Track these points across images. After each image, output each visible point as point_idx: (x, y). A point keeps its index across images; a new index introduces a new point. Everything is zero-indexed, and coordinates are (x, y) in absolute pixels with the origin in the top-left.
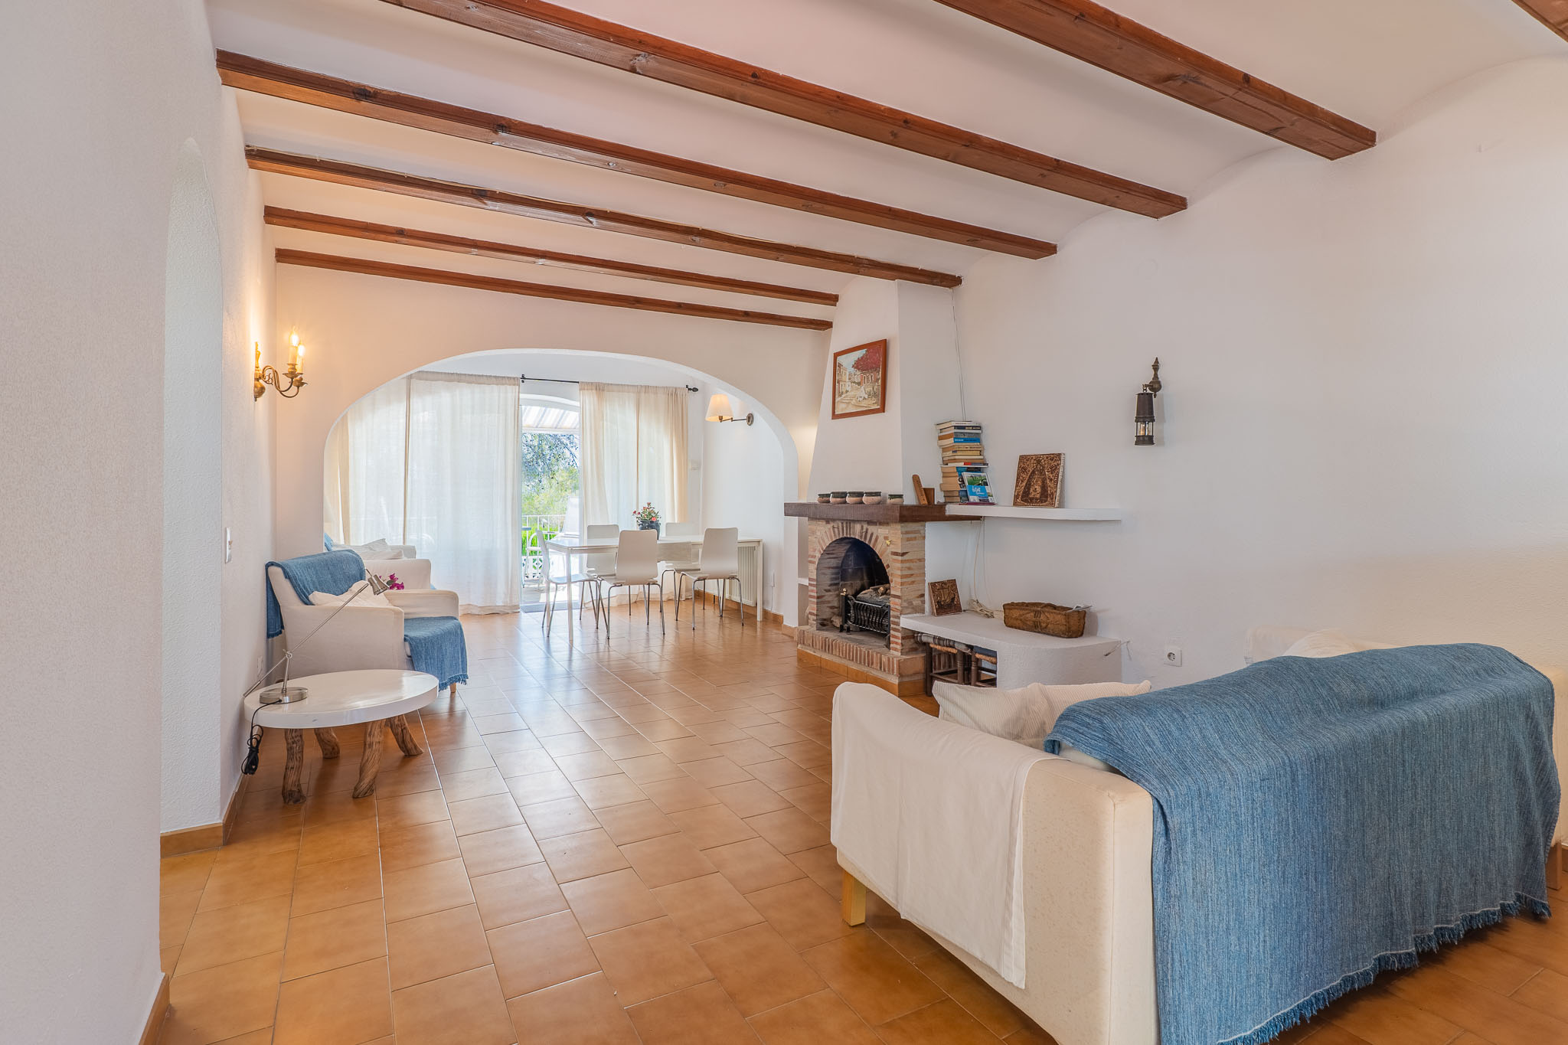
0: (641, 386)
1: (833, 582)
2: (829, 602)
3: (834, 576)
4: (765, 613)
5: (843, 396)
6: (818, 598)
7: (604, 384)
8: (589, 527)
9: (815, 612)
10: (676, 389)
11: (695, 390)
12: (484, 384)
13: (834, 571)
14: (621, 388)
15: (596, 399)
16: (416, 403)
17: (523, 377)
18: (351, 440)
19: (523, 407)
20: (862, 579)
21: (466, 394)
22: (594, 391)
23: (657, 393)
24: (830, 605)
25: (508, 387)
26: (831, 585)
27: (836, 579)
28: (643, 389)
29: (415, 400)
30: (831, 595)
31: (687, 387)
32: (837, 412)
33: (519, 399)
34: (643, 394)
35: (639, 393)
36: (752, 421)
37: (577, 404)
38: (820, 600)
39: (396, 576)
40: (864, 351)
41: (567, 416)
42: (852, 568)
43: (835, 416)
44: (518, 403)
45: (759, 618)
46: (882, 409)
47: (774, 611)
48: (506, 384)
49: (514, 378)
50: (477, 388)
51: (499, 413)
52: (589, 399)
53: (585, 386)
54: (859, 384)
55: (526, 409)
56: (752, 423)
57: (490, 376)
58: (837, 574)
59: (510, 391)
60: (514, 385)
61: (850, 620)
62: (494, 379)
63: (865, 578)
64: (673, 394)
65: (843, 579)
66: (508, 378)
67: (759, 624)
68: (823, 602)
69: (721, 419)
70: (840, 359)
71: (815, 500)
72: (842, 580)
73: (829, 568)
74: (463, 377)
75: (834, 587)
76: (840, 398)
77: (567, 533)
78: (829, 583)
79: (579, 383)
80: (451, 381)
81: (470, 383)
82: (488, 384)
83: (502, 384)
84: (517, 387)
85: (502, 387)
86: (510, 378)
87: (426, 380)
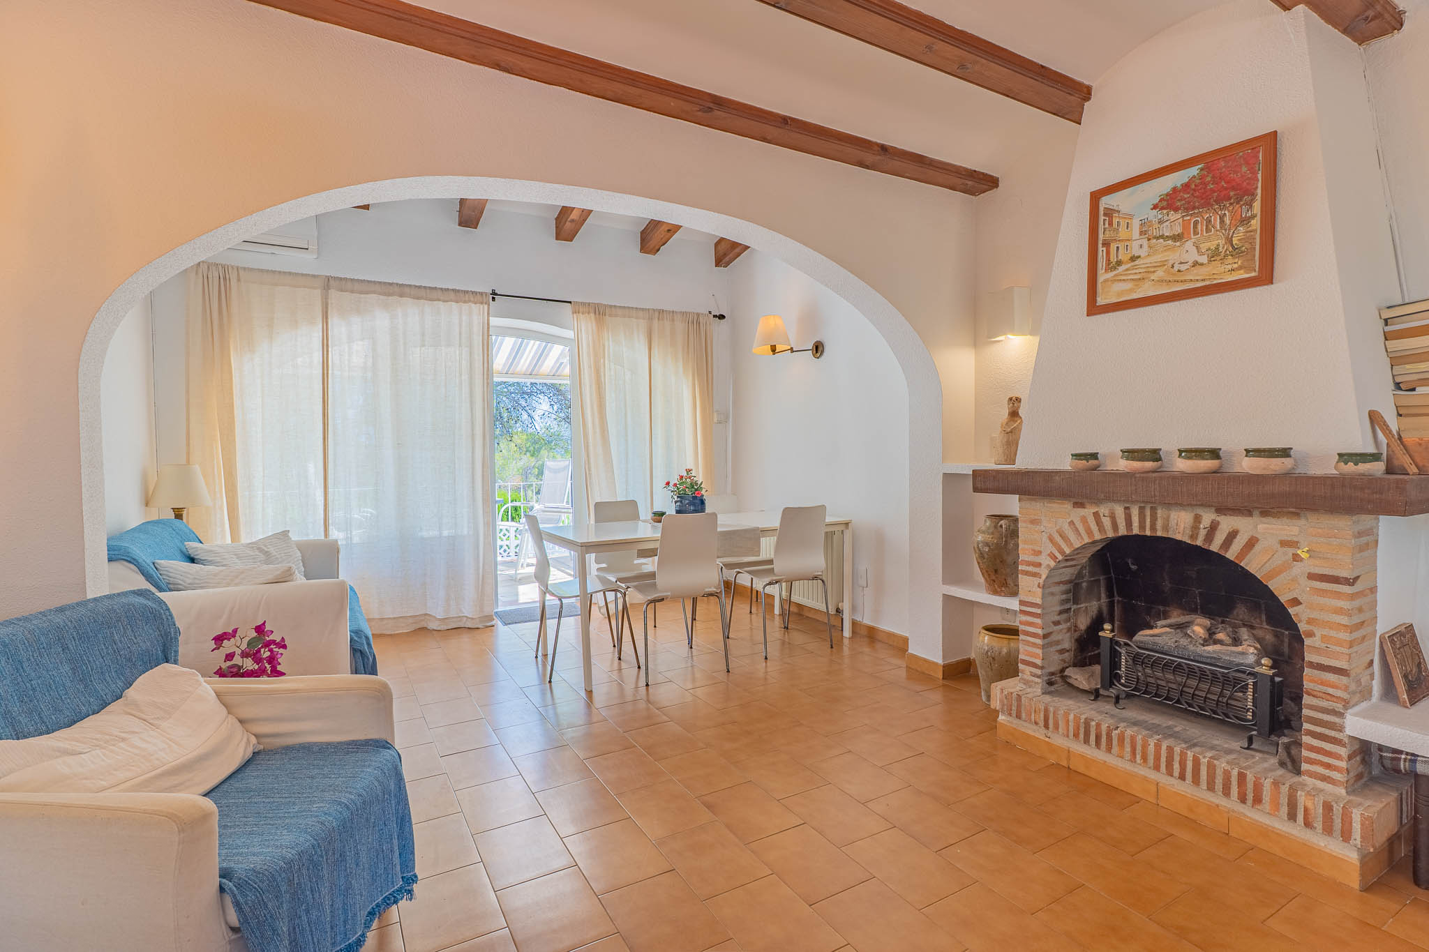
0: (654, 310)
1: (1062, 608)
2: (1058, 643)
3: (1064, 597)
4: (854, 624)
5: (1121, 269)
6: (1045, 636)
7: (605, 306)
8: (597, 505)
9: (1039, 662)
10: (698, 315)
11: (722, 317)
12: (439, 300)
13: (1063, 587)
14: (628, 311)
15: (594, 324)
16: (338, 327)
17: (494, 293)
18: (235, 380)
19: (494, 338)
20: (1099, 599)
21: (412, 315)
22: (592, 315)
23: (673, 320)
24: (1059, 647)
25: (473, 305)
26: (1061, 613)
27: (1067, 601)
28: (657, 314)
29: (334, 320)
30: (1061, 630)
31: (710, 312)
32: (1101, 301)
33: (488, 324)
34: (656, 321)
35: (651, 319)
36: (822, 352)
37: (570, 334)
38: (1046, 641)
39: (268, 628)
40: (1194, 171)
41: (550, 350)
42: (1088, 582)
43: (1094, 309)
44: (487, 330)
45: (847, 633)
46: (1266, 276)
47: (867, 621)
48: (470, 301)
49: (481, 294)
50: (428, 307)
51: (460, 346)
52: (586, 324)
53: (579, 308)
54: (1177, 238)
55: (496, 340)
56: (821, 354)
57: (448, 290)
58: (1067, 592)
59: (475, 313)
60: (482, 303)
61: (1119, 681)
62: (452, 295)
63: (1103, 595)
64: (694, 321)
65: (1076, 601)
66: (473, 292)
67: (846, 642)
68: (1050, 644)
69: (773, 349)
70: (1106, 202)
71: (1067, 464)
72: (1074, 603)
73: (1059, 583)
74: (407, 290)
75: (1064, 616)
76: (1110, 275)
77: (547, 505)
78: (1058, 608)
79: (570, 302)
80: (389, 295)
81: (418, 298)
82: (444, 301)
83: (465, 302)
84: (486, 307)
85: (465, 306)
86: (476, 293)
87: (352, 292)
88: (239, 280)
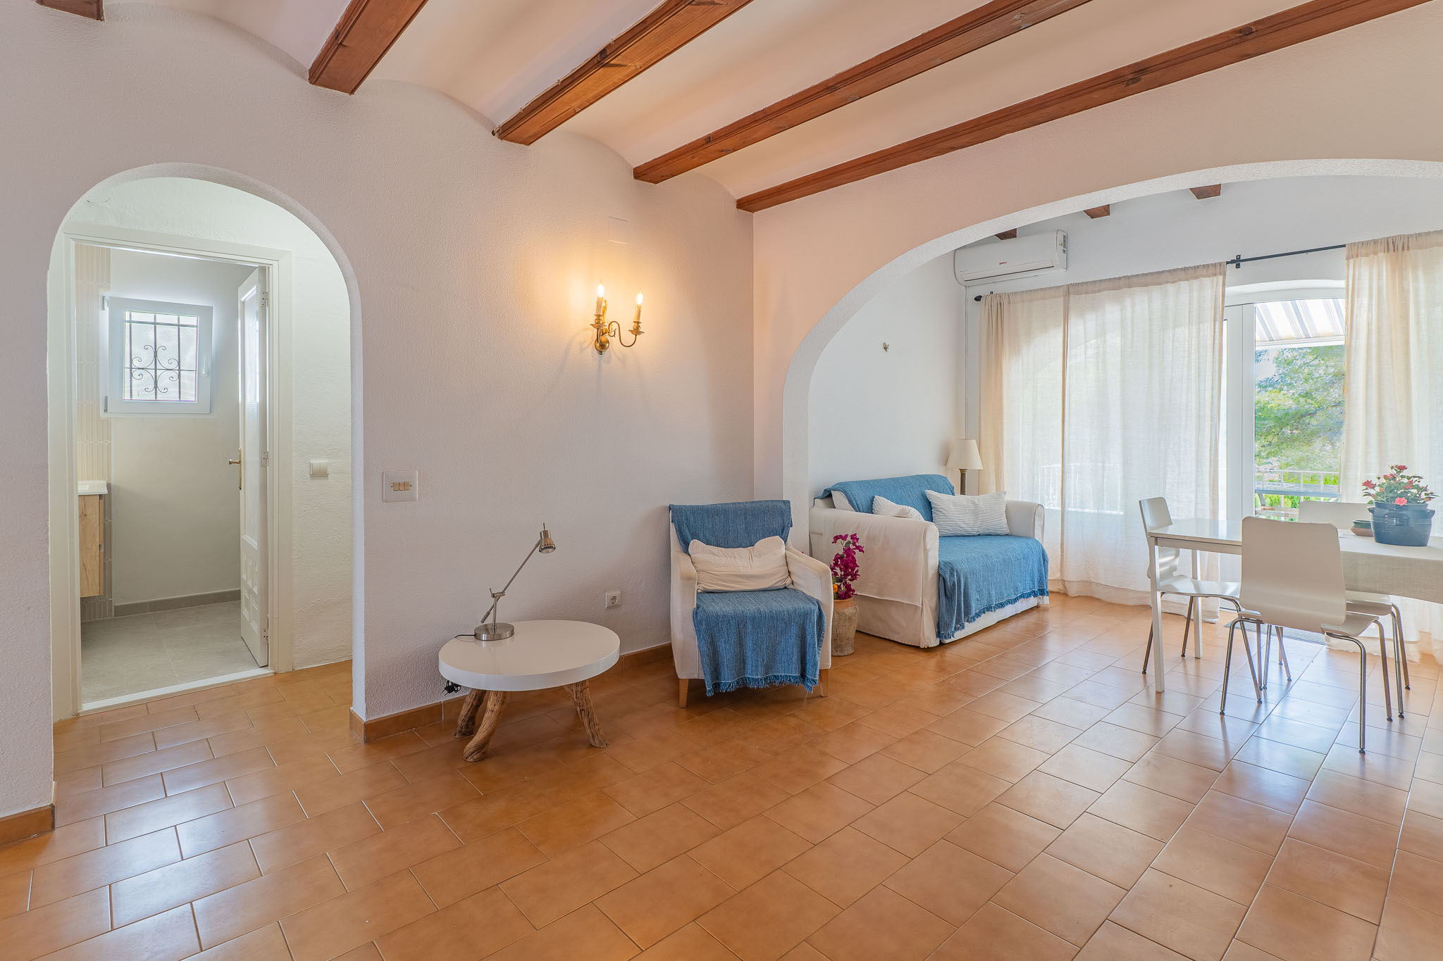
12: (1167, 282)
16: (1076, 326)
17: (1237, 260)
21: (1141, 303)
22: (1382, 254)
29: (1074, 322)
33: (1223, 296)
48: (1201, 276)
50: (1156, 292)
53: (1356, 250)
57: (1177, 269)
59: (1211, 287)
60: (1215, 275)
62: (1182, 274)
66: (1204, 266)
74: (1135, 280)
79: (1344, 246)
80: (1119, 288)
81: (1146, 285)
82: (1173, 282)
83: (1196, 278)
84: (1221, 278)
85: (1195, 283)
86: (1208, 265)
87: (1087, 293)
88: (1009, 303)
